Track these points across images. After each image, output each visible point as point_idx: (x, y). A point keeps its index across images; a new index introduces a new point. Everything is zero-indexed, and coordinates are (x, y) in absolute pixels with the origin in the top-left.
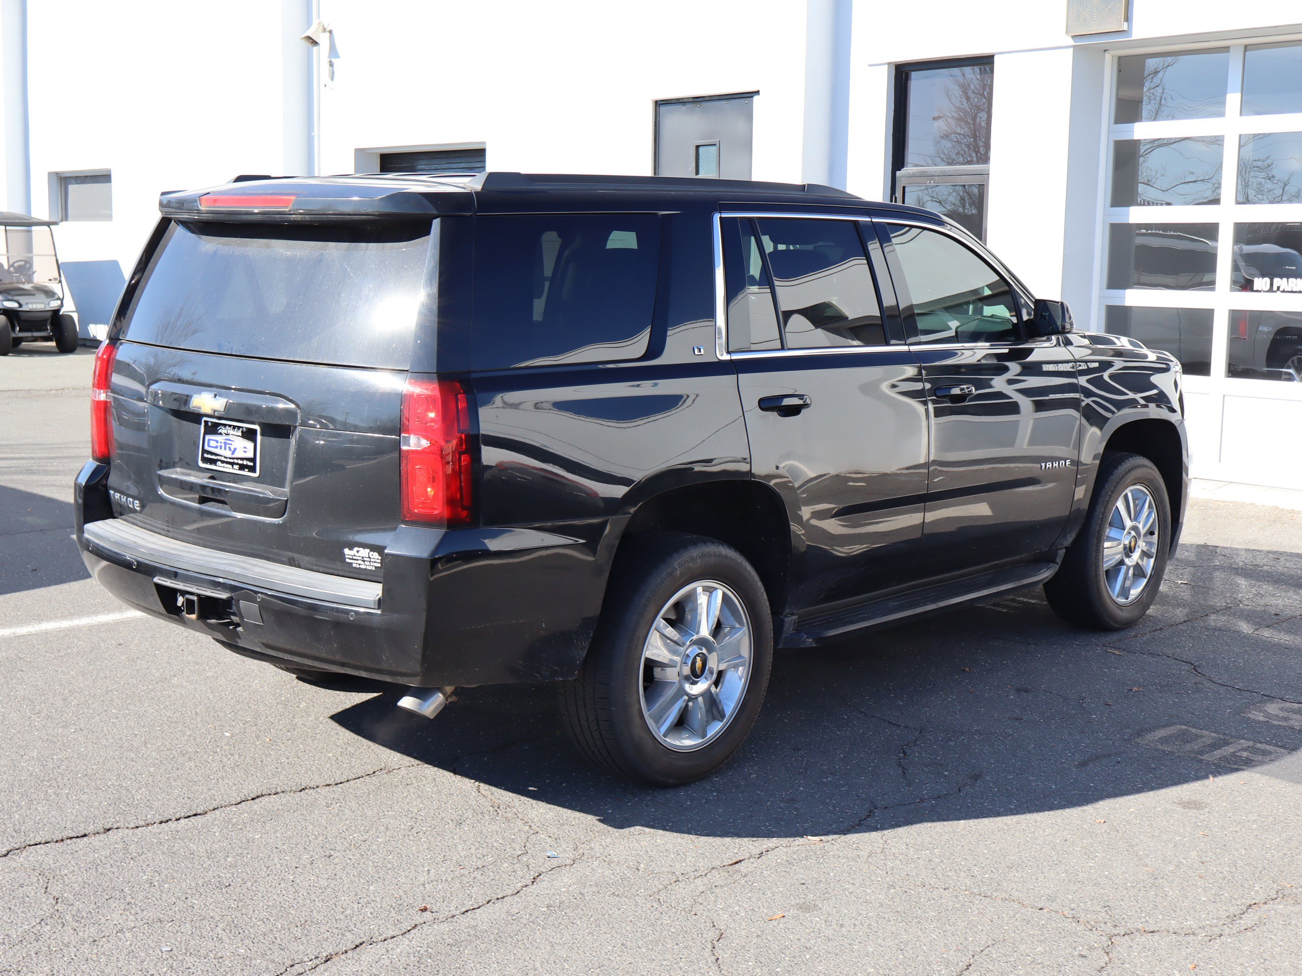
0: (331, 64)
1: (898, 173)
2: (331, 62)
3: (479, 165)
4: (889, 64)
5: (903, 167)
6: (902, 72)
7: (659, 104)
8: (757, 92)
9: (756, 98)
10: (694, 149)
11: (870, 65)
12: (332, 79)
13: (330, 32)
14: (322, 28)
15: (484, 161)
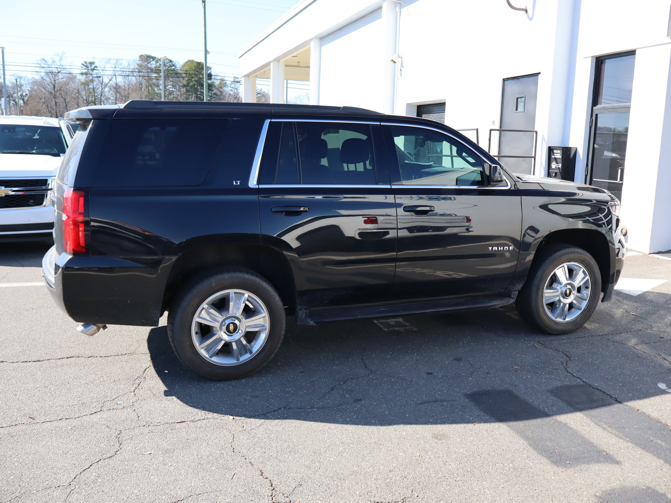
0: (401, 70)
1: (594, 108)
2: (401, 69)
3: (442, 109)
4: (592, 57)
5: (597, 105)
6: (599, 60)
7: (504, 80)
8: (540, 73)
9: (540, 75)
10: (516, 99)
11: (584, 58)
12: (401, 76)
13: (401, 58)
14: (398, 56)
15: (445, 108)
